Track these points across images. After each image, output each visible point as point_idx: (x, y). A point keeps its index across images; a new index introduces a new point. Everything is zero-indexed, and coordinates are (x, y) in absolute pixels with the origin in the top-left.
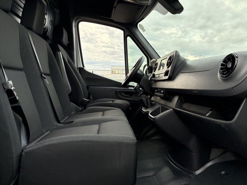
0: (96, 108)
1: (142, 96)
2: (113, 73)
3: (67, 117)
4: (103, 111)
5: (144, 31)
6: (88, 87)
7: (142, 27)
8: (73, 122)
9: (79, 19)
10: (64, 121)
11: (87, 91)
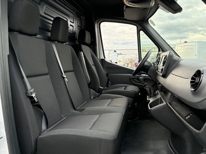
0: (107, 96)
1: (146, 86)
2: (144, 52)
3: (86, 102)
4: (112, 98)
5: (154, 25)
6: (107, 75)
7: (152, 22)
8: (84, 109)
9: (100, 20)
10: (80, 108)
11: (106, 78)
